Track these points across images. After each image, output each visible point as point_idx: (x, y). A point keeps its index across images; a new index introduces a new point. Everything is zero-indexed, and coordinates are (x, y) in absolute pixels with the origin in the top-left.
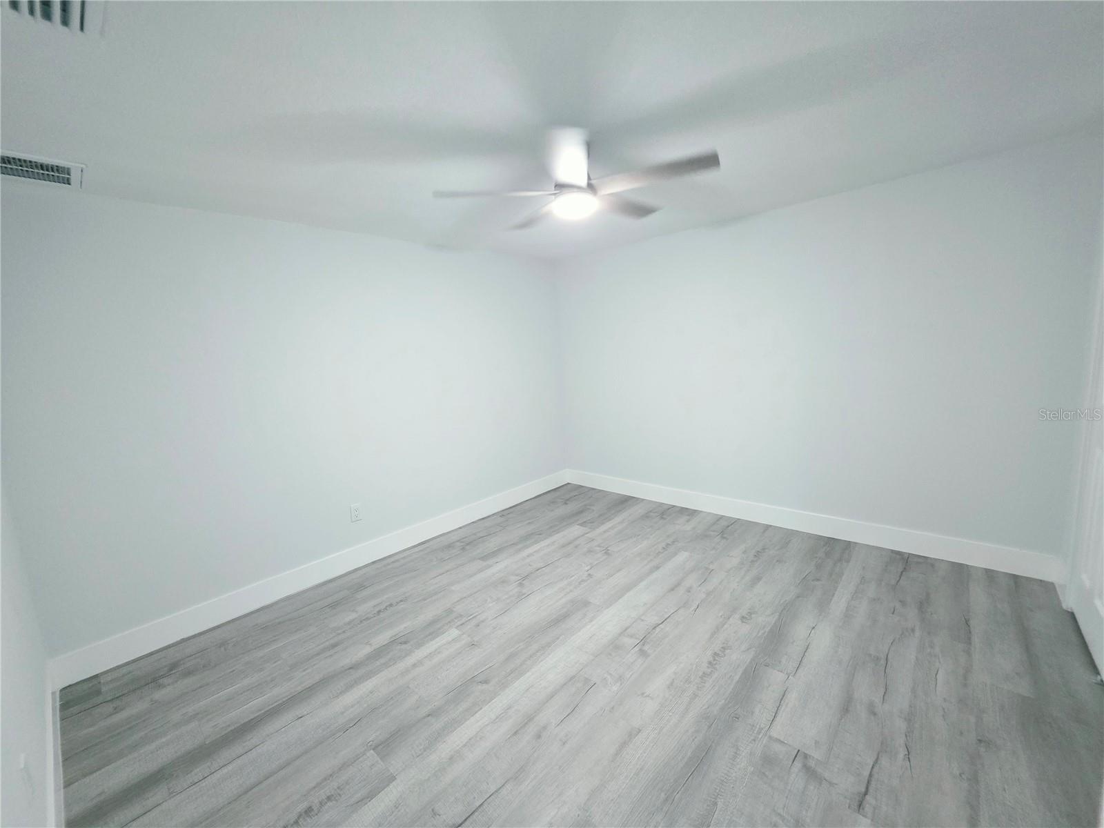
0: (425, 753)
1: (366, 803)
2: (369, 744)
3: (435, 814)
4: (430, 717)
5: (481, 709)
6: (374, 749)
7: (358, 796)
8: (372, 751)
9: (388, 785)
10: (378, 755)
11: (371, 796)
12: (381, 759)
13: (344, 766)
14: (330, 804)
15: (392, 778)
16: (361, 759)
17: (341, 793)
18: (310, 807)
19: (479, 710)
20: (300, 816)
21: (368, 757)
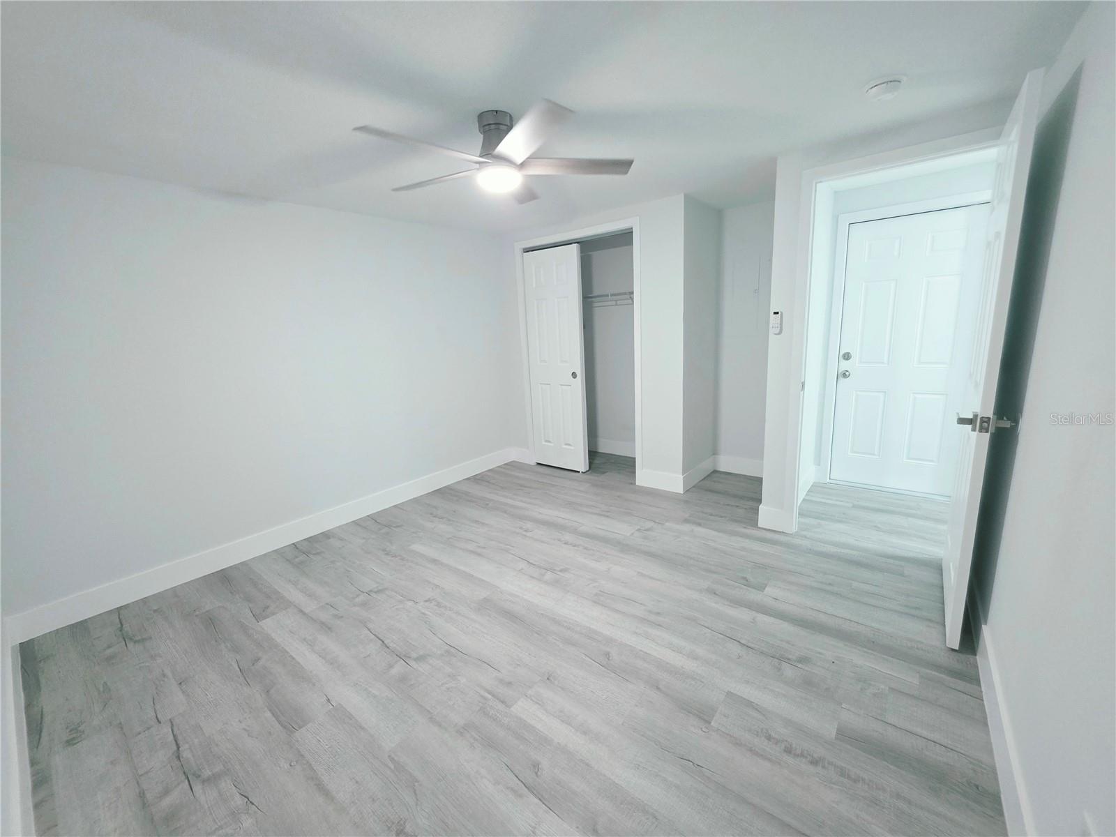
0: (698, 678)
1: (757, 704)
2: (707, 730)
3: (739, 657)
4: (661, 687)
5: (641, 651)
6: (710, 723)
7: (755, 714)
8: (712, 724)
9: (736, 695)
10: (714, 716)
11: (749, 704)
12: (716, 712)
13: (738, 743)
14: (773, 735)
15: (729, 694)
16: (723, 730)
17: (760, 731)
18: (785, 751)
19: (643, 651)
20: (796, 756)
21: (719, 724)
